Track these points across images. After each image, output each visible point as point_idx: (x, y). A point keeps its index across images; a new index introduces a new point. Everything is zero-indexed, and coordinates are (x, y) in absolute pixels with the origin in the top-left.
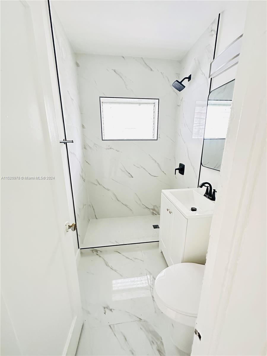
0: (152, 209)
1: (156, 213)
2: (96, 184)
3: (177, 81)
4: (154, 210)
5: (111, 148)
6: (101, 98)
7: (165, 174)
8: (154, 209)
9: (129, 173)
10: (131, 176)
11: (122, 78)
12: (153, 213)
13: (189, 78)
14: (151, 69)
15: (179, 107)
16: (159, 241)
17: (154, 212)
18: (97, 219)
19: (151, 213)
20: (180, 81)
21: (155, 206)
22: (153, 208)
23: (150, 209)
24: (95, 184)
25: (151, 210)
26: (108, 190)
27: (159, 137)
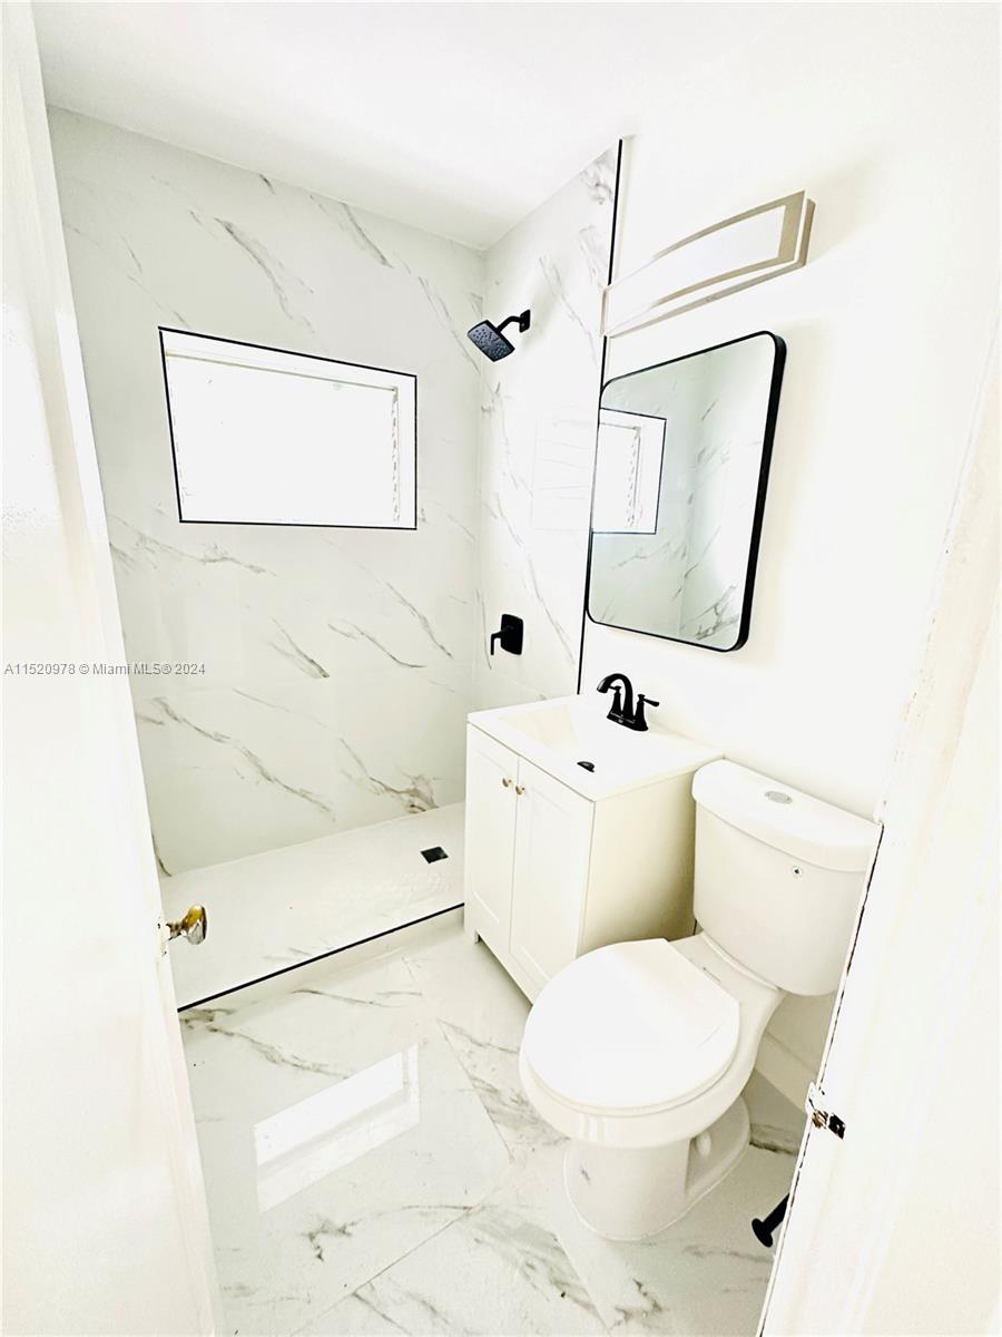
0: (408, 792)
1: (424, 806)
2: (158, 720)
3: (487, 322)
4: (415, 793)
5: (224, 559)
6: (163, 332)
7: (449, 654)
8: (415, 790)
9: (312, 661)
10: (321, 670)
11: (264, 266)
12: (413, 806)
13: (524, 321)
14: (383, 257)
15: (486, 414)
16: (463, 905)
17: (417, 802)
18: (170, 875)
19: (407, 806)
20: (496, 325)
21: (417, 778)
22: (412, 787)
23: (402, 792)
24: (154, 721)
25: (406, 797)
26: (219, 740)
27: (424, 520)
